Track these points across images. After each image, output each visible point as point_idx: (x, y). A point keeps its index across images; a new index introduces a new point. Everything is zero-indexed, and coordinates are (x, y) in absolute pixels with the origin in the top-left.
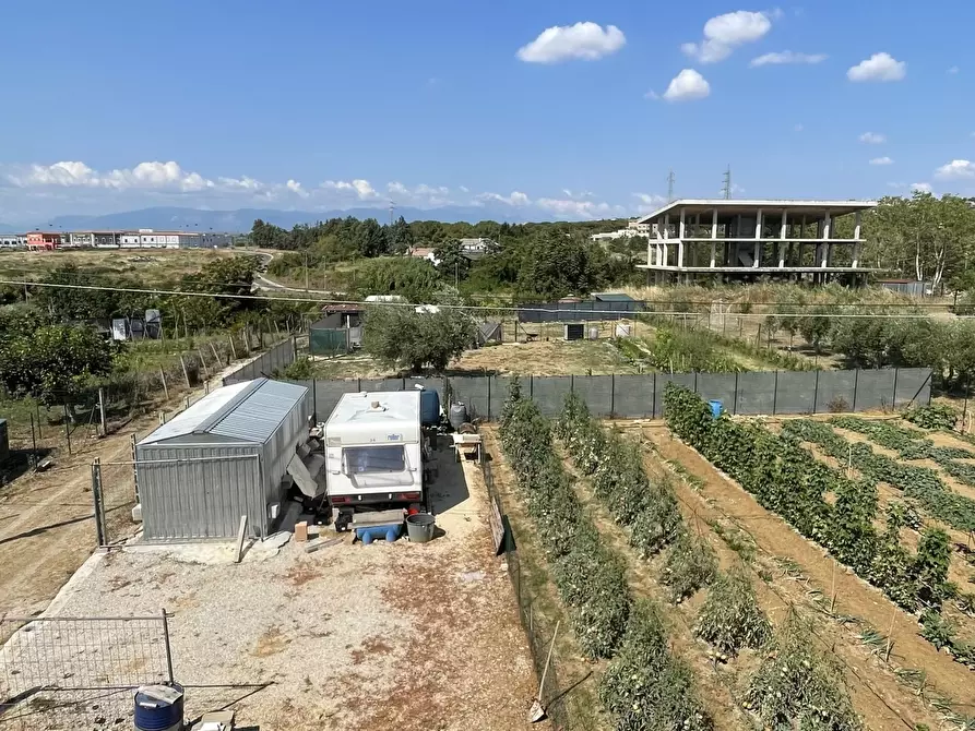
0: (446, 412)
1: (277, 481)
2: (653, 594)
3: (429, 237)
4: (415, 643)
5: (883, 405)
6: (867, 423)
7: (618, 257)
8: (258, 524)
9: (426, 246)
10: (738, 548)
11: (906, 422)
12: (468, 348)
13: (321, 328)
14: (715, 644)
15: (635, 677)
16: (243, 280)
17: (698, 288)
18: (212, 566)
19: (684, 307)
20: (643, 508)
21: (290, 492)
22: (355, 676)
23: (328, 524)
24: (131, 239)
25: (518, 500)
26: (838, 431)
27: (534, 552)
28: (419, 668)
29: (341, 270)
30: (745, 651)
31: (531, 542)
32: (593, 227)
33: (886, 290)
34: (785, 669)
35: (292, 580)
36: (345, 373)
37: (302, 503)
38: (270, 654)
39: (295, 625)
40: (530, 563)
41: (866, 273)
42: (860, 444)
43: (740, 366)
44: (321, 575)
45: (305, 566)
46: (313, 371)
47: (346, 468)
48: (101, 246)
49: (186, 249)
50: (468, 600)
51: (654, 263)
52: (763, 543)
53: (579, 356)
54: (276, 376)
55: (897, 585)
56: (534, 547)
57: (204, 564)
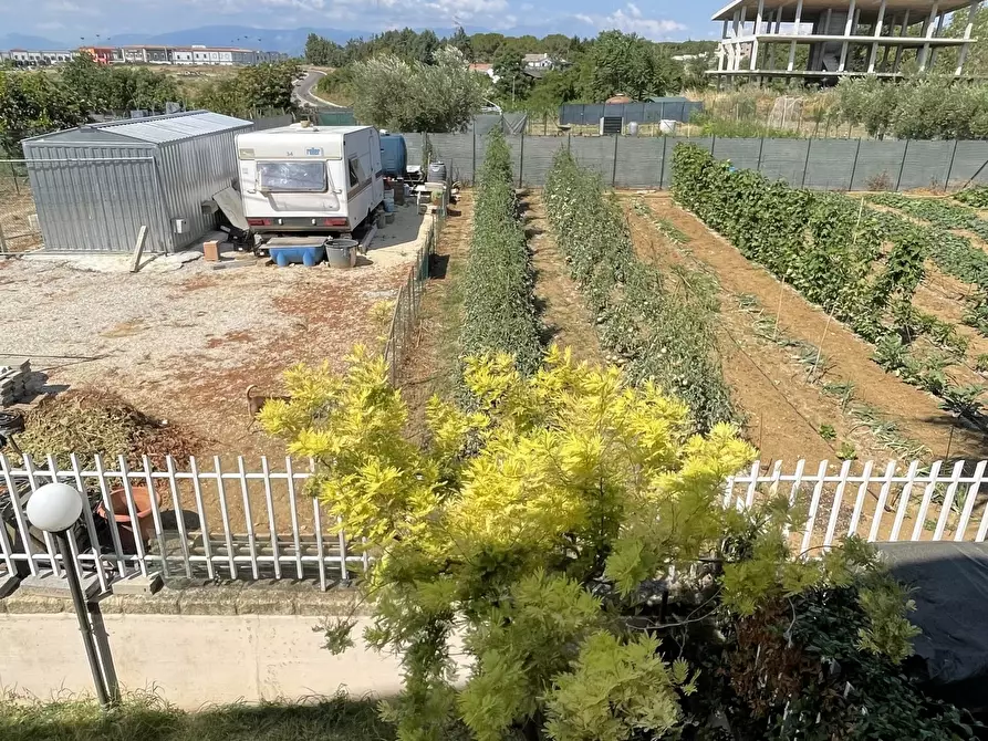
0: (425, 172)
3: (490, 52)
4: (283, 337)
5: (933, 186)
8: (162, 238)
9: (488, 61)
13: (331, 112)
18: (106, 274)
22: (201, 356)
24: (184, 55)
26: (870, 206)
27: (462, 281)
28: (274, 355)
31: (463, 275)
35: (183, 288)
37: (229, 233)
38: (121, 336)
39: (162, 317)
40: (451, 289)
48: (153, 62)
49: (237, 66)
51: (725, 68)
52: (726, 285)
57: (99, 272)
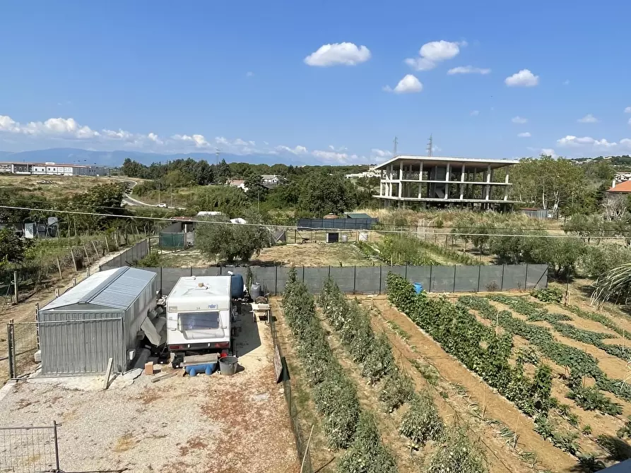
0: (248, 289)
1: (134, 335)
2: (375, 406)
3: (241, 173)
4: (222, 441)
5: (519, 287)
6: (509, 298)
7: (362, 189)
8: (120, 364)
9: (239, 179)
10: (429, 377)
11: (532, 298)
12: (264, 247)
13: (168, 232)
14: (411, 439)
15: (360, 460)
16: (116, 199)
17: (410, 211)
18: (88, 392)
19: (401, 223)
20: (370, 352)
21: (143, 342)
22: (181, 463)
23: (167, 363)
24: (40, 169)
25: (292, 347)
26: (491, 303)
27: (301, 380)
28: (224, 457)
29: (183, 193)
30: (430, 442)
31: (299, 375)
32: (347, 169)
33: (524, 215)
34: (452, 454)
35: (142, 401)
36: (182, 262)
37: (151, 350)
38: (126, 450)
39: (142, 430)
40: (298, 388)
41: (513, 204)
42: (504, 311)
43: (434, 261)
44: (160, 397)
45: (151, 392)
46: (161, 260)
47: (180, 327)
48: (18, 173)
49: (77, 176)
50: (258, 413)
51: (384, 194)
52: (443, 374)
53: (335, 253)
54: (135, 264)
55: (522, 400)
56: (301, 378)
57: (83, 390)
